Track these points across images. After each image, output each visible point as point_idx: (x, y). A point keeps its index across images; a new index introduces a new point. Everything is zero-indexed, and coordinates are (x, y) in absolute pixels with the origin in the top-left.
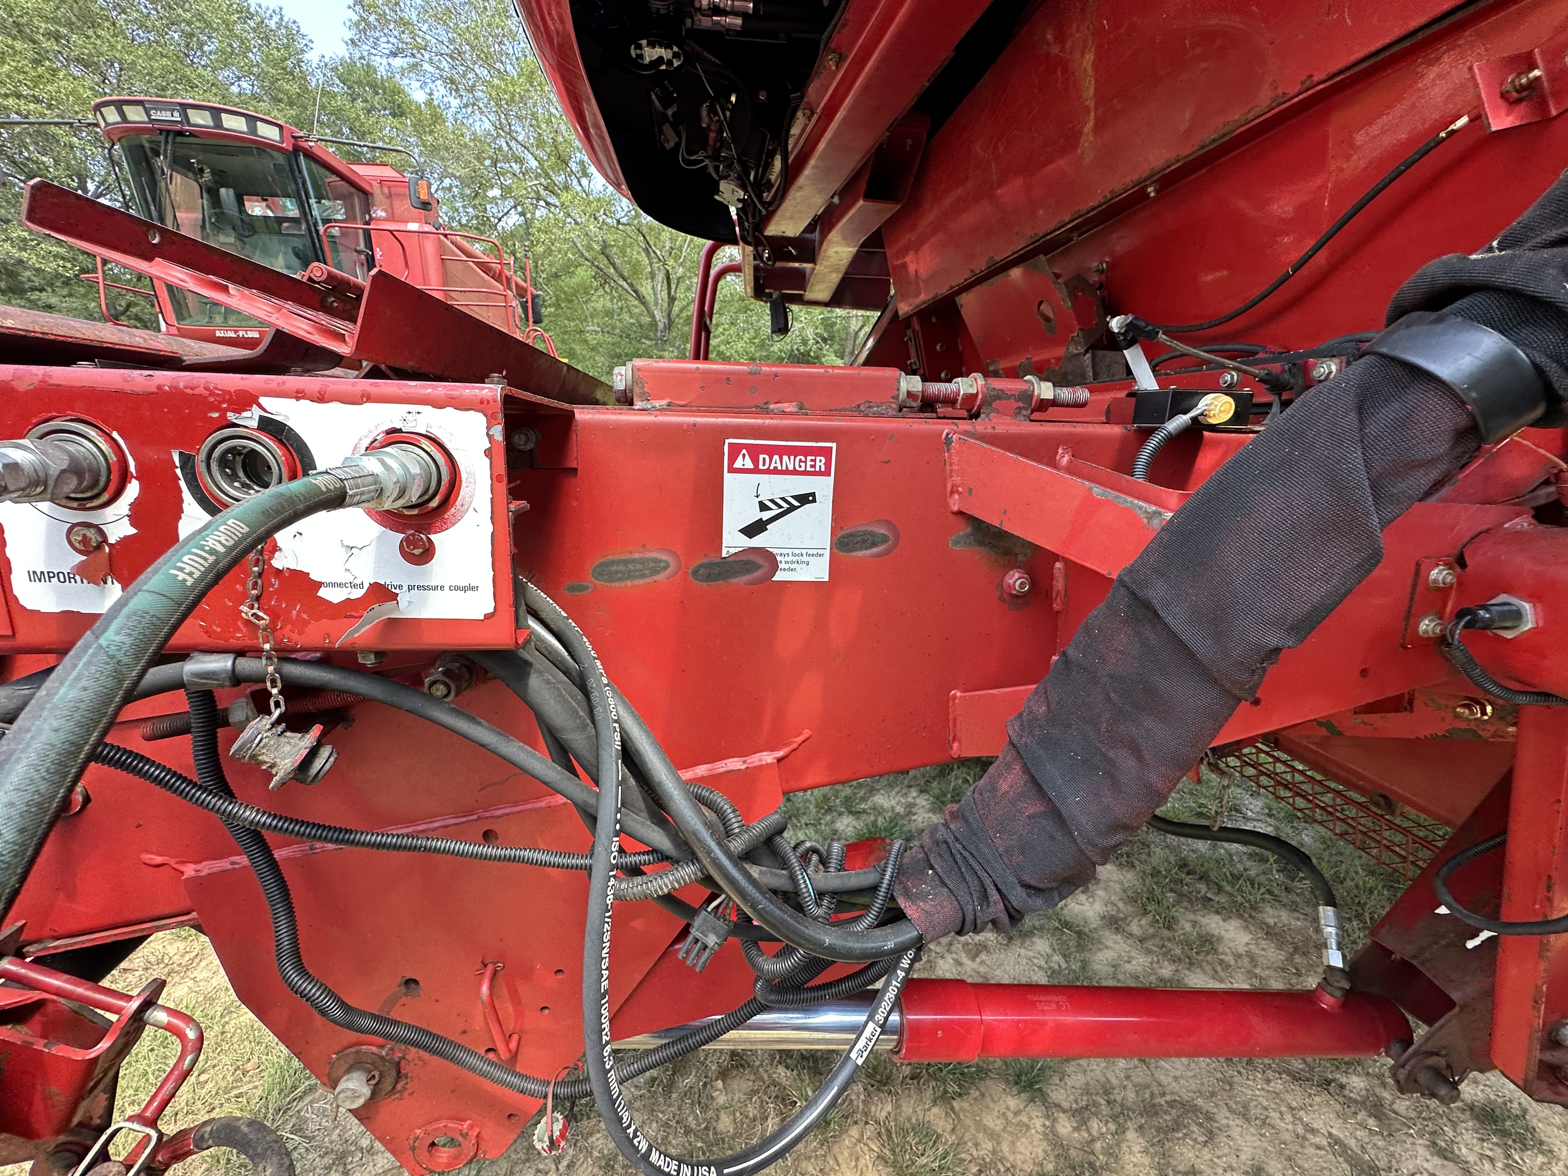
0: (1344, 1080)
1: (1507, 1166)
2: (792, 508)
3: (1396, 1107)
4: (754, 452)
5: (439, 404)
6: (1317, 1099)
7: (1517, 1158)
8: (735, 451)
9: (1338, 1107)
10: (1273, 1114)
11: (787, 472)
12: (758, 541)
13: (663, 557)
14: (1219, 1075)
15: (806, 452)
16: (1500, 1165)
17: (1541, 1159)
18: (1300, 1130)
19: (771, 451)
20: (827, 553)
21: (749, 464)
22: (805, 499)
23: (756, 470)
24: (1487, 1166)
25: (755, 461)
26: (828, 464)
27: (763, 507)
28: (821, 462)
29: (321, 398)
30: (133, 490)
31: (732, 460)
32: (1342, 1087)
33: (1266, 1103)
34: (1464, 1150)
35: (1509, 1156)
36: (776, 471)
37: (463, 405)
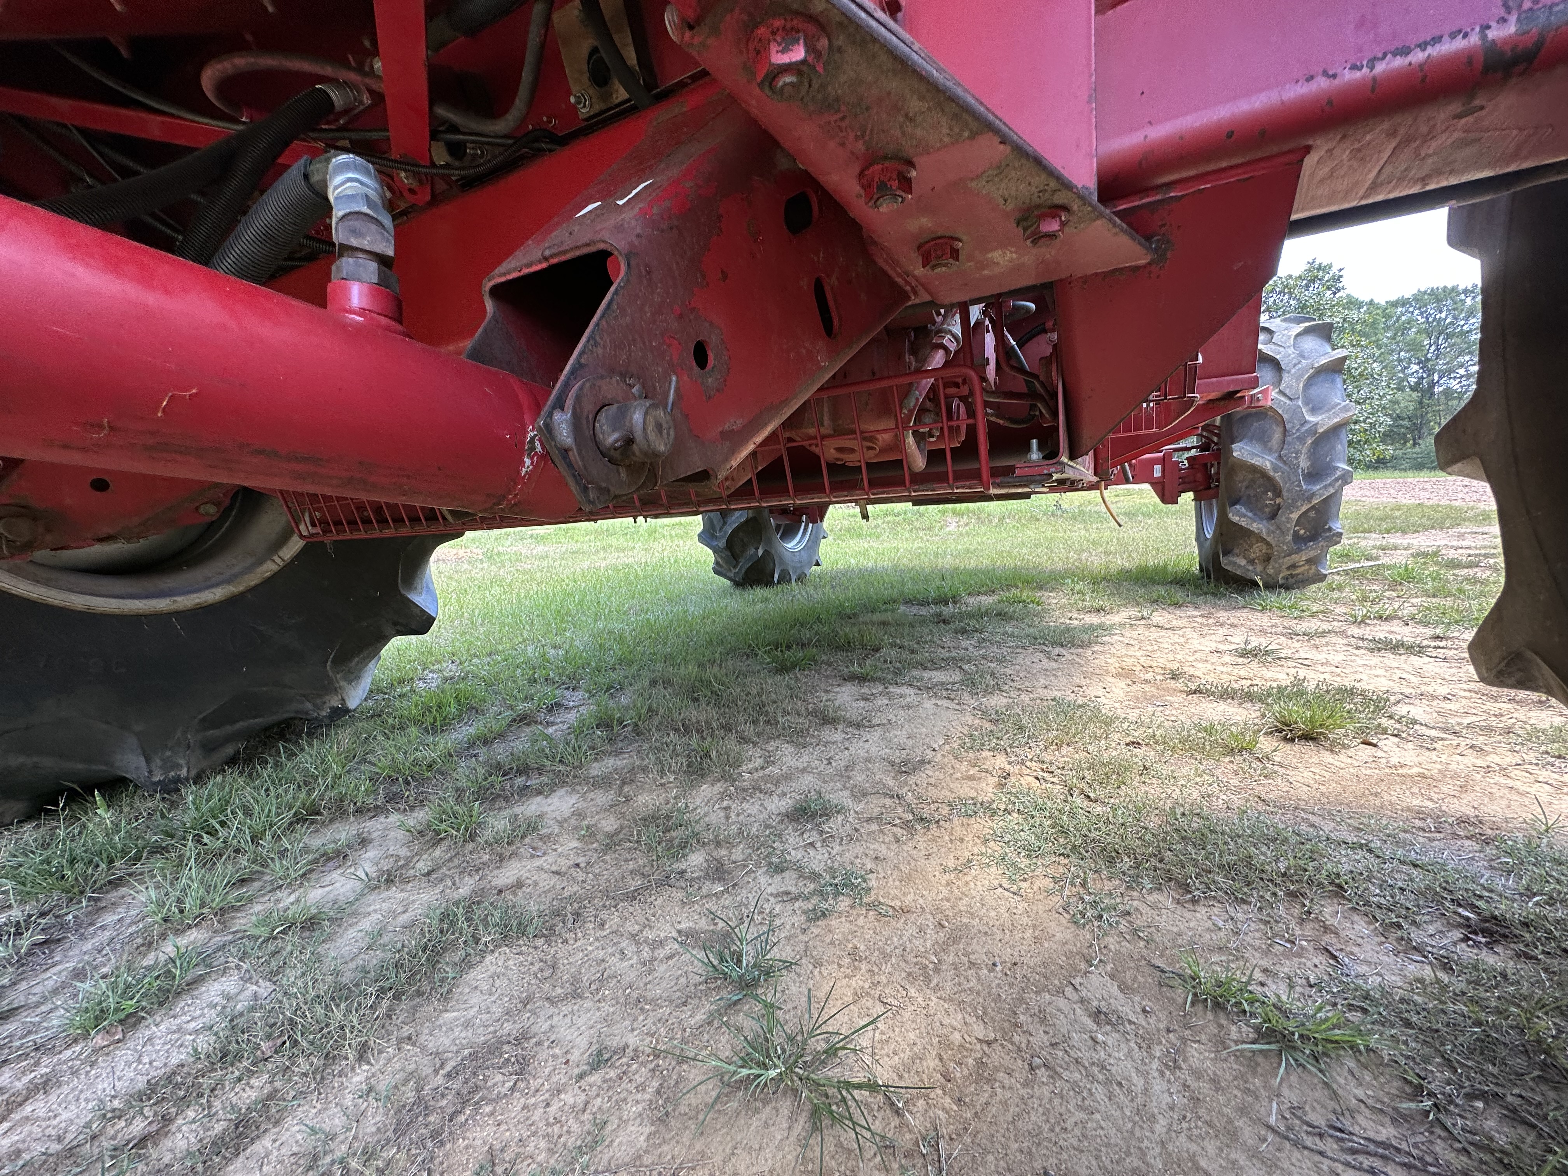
0: (683, 865)
1: (824, 841)
3: (733, 857)
6: (659, 902)
7: (828, 829)
9: (680, 895)
10: (612, 960)
14: (538, 965)
16: (818, 845)
17: (840, 818)
18: (646, 954)
24: (812, 852)
32: (683, 872)
33: (601, 954)
34: (793, 853)
35: (821, 832)
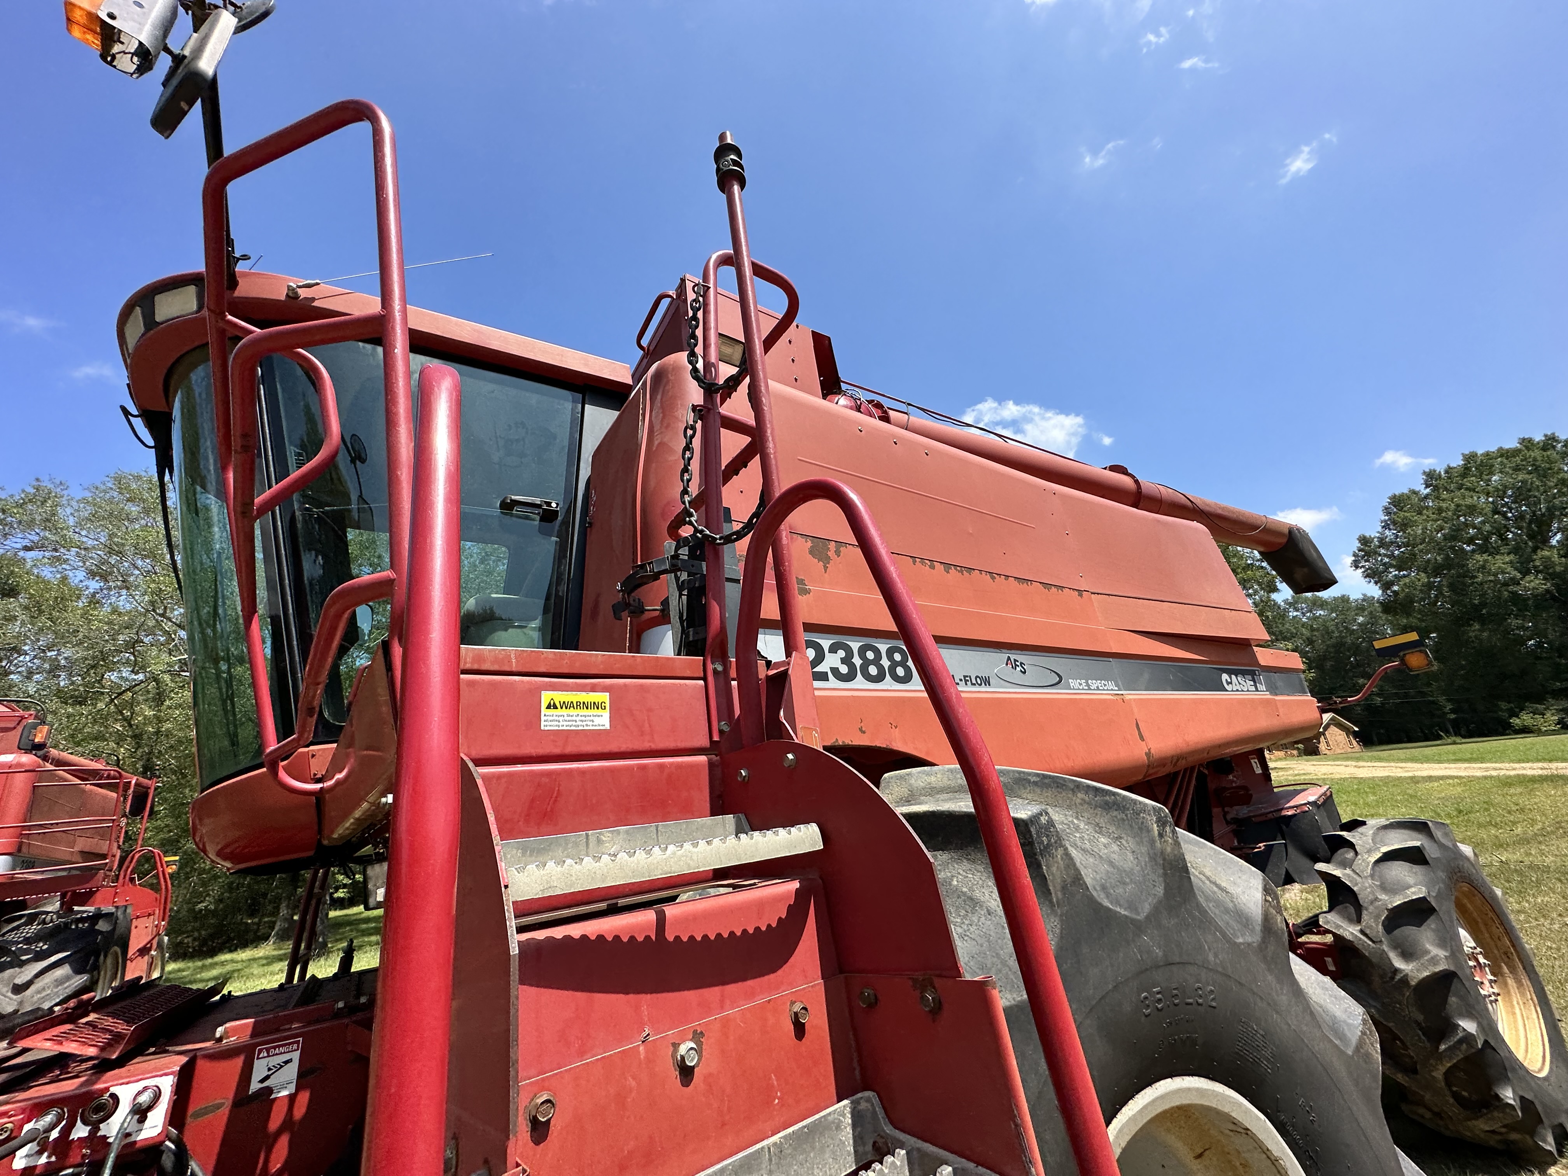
2: (282, 1067)
4: (268, 1050)
5: (161, 1076)
8: (260, 1051)
11: (281, 1053)
12: (266, 1084)
13: (223, 1101)
15: (289, 1044)
19: (275, 1047)
20: (295, 1081)
21: (266, 1054)
22: (286, 1062)
23: (268, 1056)
25: (268, 1053)
26: (298, 1046)
27: (269, 1069)
28: (295, 1047)
29: (127, 1083)
30: (64, 1122)
31: (258, 1055)
36: (277, 1054)
37: (166, 1074)
